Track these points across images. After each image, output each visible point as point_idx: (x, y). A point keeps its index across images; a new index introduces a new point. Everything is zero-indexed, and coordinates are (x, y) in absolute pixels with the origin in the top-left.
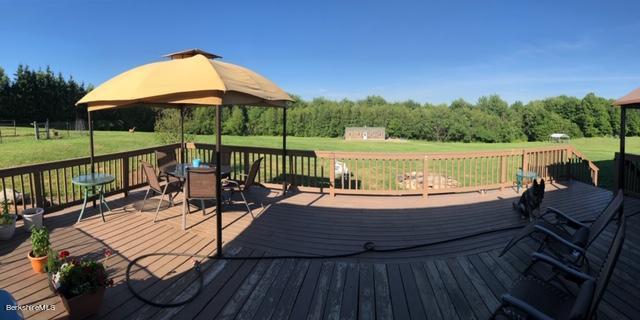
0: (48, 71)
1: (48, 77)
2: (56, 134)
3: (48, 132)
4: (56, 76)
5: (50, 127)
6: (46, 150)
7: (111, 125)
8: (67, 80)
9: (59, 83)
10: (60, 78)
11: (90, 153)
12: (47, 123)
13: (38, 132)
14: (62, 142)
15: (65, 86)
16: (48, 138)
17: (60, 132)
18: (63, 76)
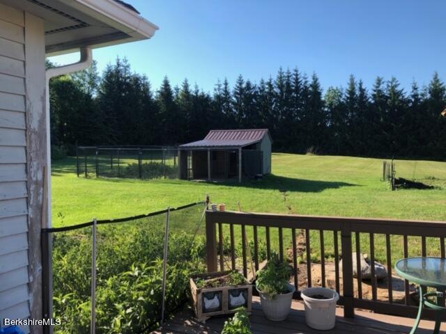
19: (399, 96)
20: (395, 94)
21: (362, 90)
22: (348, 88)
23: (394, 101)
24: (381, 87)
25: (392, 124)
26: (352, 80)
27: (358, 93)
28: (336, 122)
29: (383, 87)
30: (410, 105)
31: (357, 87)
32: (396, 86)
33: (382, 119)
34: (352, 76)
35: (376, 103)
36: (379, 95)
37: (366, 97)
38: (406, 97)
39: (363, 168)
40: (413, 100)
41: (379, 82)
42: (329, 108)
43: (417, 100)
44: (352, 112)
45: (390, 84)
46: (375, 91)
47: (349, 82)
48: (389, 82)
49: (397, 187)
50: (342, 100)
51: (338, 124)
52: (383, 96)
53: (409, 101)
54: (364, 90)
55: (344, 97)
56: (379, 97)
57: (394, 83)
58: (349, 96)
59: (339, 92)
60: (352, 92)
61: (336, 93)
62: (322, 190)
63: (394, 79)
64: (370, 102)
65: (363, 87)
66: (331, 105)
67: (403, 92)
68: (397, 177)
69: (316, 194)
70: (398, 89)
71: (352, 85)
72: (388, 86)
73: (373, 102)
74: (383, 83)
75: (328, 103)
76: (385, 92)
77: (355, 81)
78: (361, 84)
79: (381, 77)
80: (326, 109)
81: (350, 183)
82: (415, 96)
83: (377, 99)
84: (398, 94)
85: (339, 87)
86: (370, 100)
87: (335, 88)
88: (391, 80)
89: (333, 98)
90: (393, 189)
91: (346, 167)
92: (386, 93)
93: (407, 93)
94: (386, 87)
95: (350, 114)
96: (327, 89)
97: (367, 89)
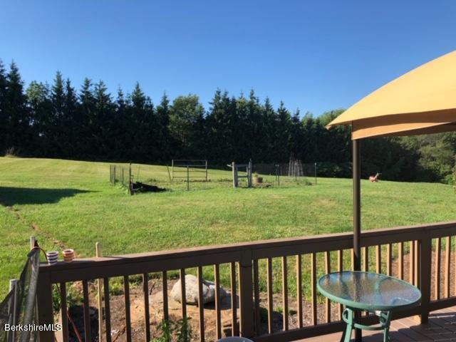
0: (252, 97)
1: (251, 105)
2: (260, 180)
3: (249, 177)
4: (262, 103)
5: (253, 171)
6: (248, 205)
7: (338, 168)
8: (275, 108)
9: (265, 113)
10: (267, 105)
11: (352, 224)
12: (250, 165)
13: (236, 177)
14: (269, 191)
15: (273, 116)
16: (250, 186)
17: (266, 178)
18: (271, 103)
19: (107, 100)
20: (103, 98)
21: (70, 90)
22: (54, 85)
23: (102, 105)
24: (89, 89)
25: (101, 128)
26: (59, 77)
27: (65, 92)
28: (42, 121)
29: (91, 89)
30: (117, 110)
31: (64, 86)
32: (104, 90)
33: (91, 122)
34: (58, 73)
35: (85, 104)
36: (87, 96)
37: (74, 97)
38: (113, 102)
39: (82, 172)
40: (119, 105)
41: (87, 83)
42: (32, 104)
43: (123, 106)
44: (59, 111)
45: (98, 88)
46: (83, 92)
47: (56, 79)
48: (97, 85)
49: (136, 192)
50: (47, 97)
51: (44, 124)
52: (92, 98)
53: (116, 106)
54: (72, 90)
55: (50, 94)
56: (88, 98)
57: (102, 87)
58: (55, 94)
59: (44, 88)
60: (59, 90)
61: (39, 89)
62: (59, 200)
63: (101, 83)
64: (78, 103)
65: (71, 86)
66: (35, 101)
67: (110, 97)
68: (134, 181)
69: (53, 205)
70: (106, 93)
71: (59, 82)
72: (96, 88)
73: (81, 103)
74: (91, 85)
75: (30, 98)
76: (93, 94)
77: (62, 78)
78: (68, 83)
79: (89, 79)
80: (29, 106)
81: (87, 189)
82: (120, 102)
83: (86, 101)
84: (106, 98)
85: (44, 83)
86: (78, 101)
87: (39, 83)
88: (99, 84)
89: (37, 94)
90: (132, 194)
91: (63, 171)
92: (95, 95)
93: (114, 99)
94: (94, 89)
95: (57, 114)
96: (30, 83)
97: (75, 89)
